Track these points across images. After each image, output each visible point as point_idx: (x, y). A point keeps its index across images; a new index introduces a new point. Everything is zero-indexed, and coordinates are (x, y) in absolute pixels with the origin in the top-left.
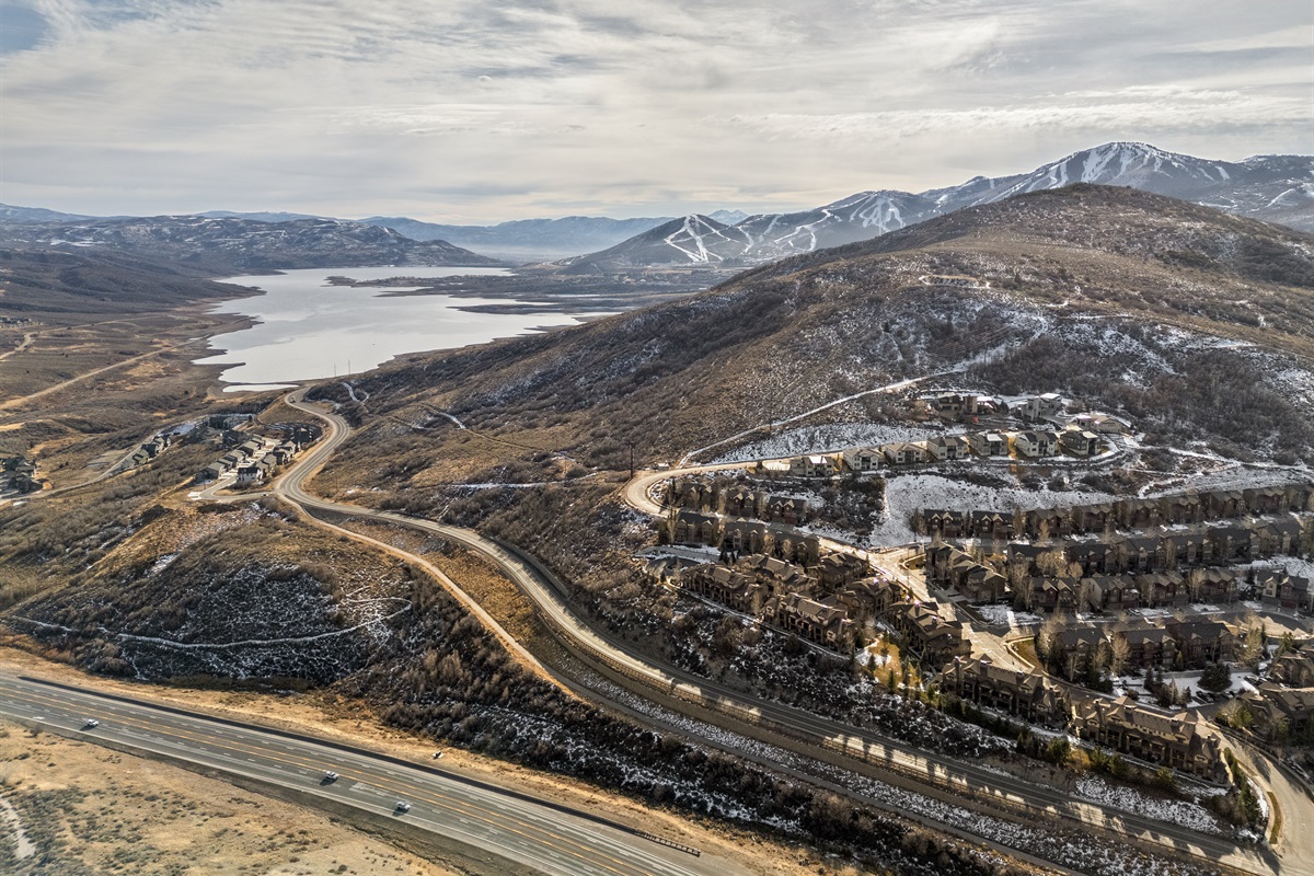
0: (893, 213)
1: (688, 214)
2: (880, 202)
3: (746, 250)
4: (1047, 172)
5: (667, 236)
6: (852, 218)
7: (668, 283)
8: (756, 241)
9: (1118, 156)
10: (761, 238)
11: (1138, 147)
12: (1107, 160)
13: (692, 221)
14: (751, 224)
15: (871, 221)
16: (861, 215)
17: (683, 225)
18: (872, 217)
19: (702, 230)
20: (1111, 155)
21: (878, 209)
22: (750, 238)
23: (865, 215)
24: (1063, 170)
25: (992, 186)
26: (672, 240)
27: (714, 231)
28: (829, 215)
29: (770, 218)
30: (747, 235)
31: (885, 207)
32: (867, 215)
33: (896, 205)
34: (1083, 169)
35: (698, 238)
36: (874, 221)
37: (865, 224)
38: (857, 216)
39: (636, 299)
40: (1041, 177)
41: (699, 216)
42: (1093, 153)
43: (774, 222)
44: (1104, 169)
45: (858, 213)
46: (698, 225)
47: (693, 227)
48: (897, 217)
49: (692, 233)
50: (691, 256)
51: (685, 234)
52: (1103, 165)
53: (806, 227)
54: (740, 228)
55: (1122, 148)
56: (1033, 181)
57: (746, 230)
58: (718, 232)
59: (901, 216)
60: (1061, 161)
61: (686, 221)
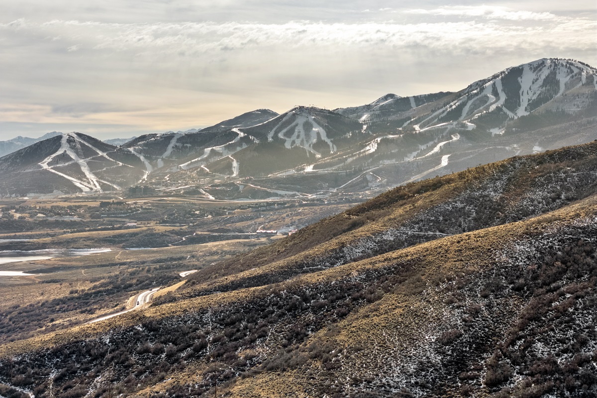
0: (318, 134)
1: (65, 132)
2: (300, 120)
3: (145, 177)
4: (482, 89)
5: (42, 159)
6: (270, 139)
7: (76, 218)
8: (154, 165)
9: (553, 74)
10: (160, 163)
11: (572, 64)
12: (543, 77)
13: (70, 140)
14: (145, 145)
15: (293, 142)
16: (281, 135)
17: (59, 146)
18: (294, 137)
19: (85, 152)
20: (545, 72)
21: (300, 129)
22: (147, 163)
23: (285, 135)
24: (500, 88)
25: (413, 104)
26: (49, 164)
27: (101, 153)
28: (242, 134)
29: (168, 138)
30: (142, 158)
31: (308, 127)
32: (289, 134)
33: (319, 124)
34: (520, 87)
35: (81, 161)
36: (298, 142)
37: (288, 145)
38: (275, 137)
39: (55, 239)
40: (476, 94)
41: (79, 135)
42: (526, 69)
43: (173, 142)
44: (542, 86)
45: (276, 133)
46: (78, 146)
47: (73, 148)
48: (324, 137)
49: (73, 156)
50: (78, 185)
51: (65, 157)
52: (540, 82)
53: (217, 148)
54: (131, 149)
55: (556, 65)
56: (469, 98)
57: (140, 152)
58: (105, 155)
59: (328, 136)
60: (495, 77)
61: (64, 141)
